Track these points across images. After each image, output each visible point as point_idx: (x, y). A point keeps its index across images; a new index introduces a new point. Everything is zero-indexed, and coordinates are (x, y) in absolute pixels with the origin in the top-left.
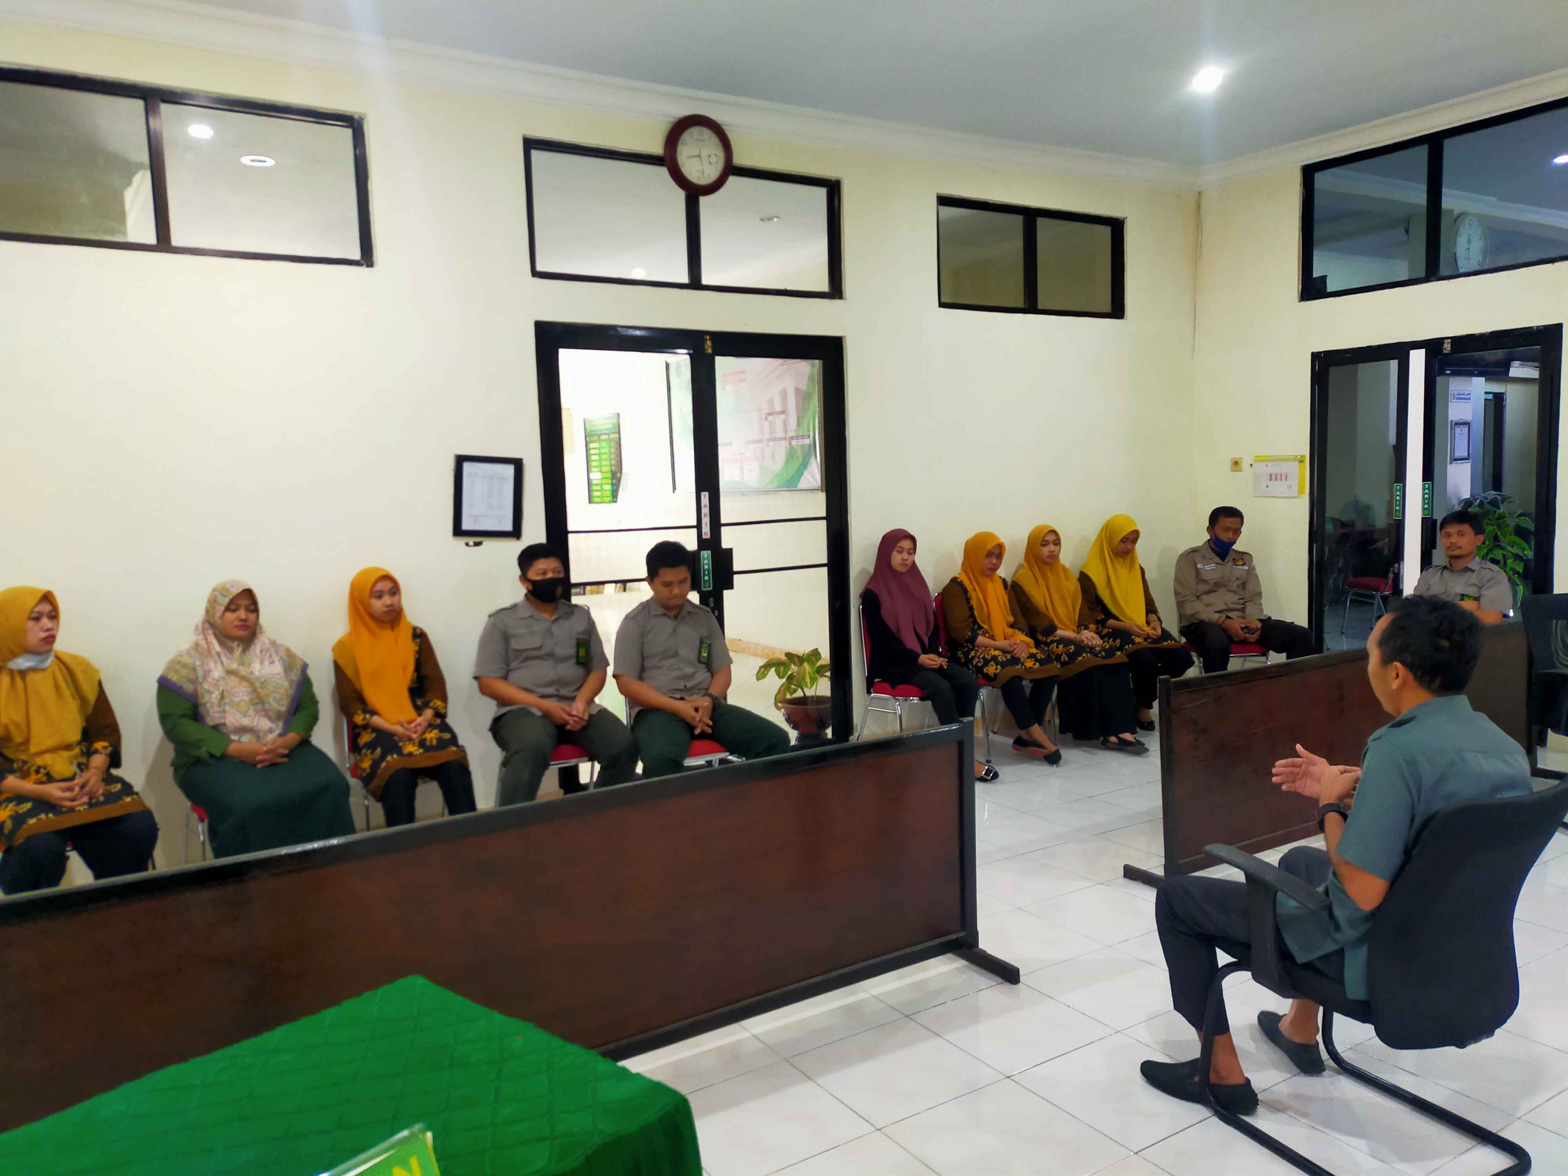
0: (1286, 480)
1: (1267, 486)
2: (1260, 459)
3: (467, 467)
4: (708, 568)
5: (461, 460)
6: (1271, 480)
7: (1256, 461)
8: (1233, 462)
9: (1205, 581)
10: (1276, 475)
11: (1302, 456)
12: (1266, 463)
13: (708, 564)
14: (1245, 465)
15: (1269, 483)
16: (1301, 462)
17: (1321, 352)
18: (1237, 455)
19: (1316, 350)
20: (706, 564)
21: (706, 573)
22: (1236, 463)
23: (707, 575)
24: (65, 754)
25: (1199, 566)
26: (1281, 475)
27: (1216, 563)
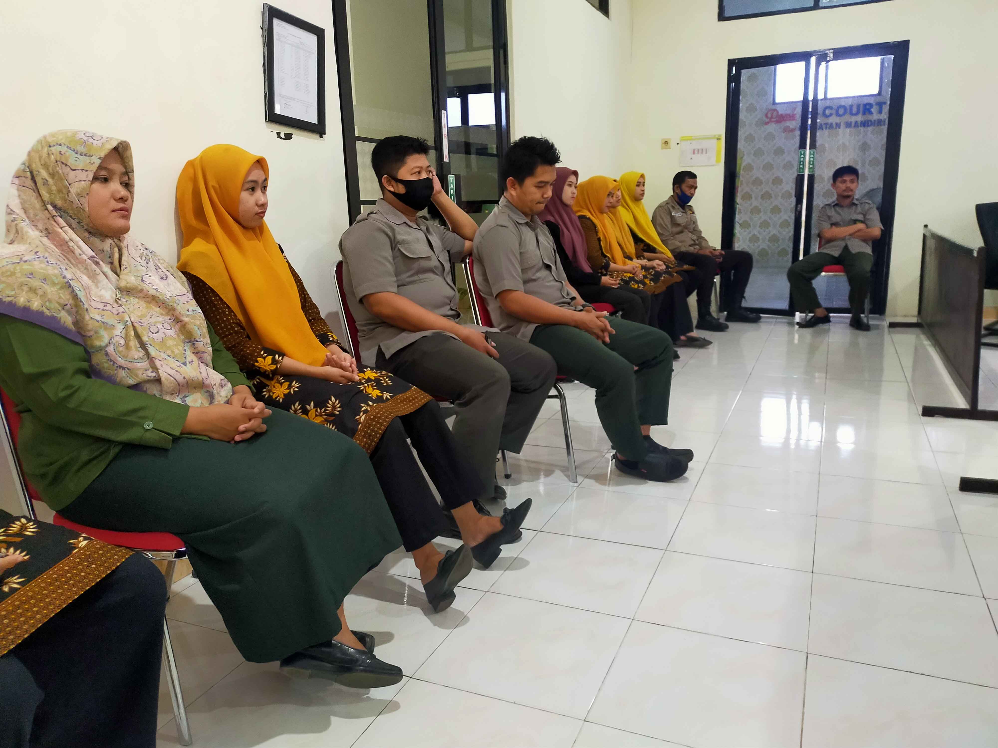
0: (706, 153)
1: (691, 159)
2: (683, 139)
6: (694, 153)
7: (681, 140)
8: (664, 142)
9: (678, 225)
10: (698, 150)
11: (720, 135)
12: (691, 142)
14: (673, 144)
15: (693, 156)
16: (719, 139)
17: (736, 59)
18: (666, 137)
19: (731, 58)
22: (666, 143)
25: (673, 214)
26: (702, 150)
27: (682, 212)
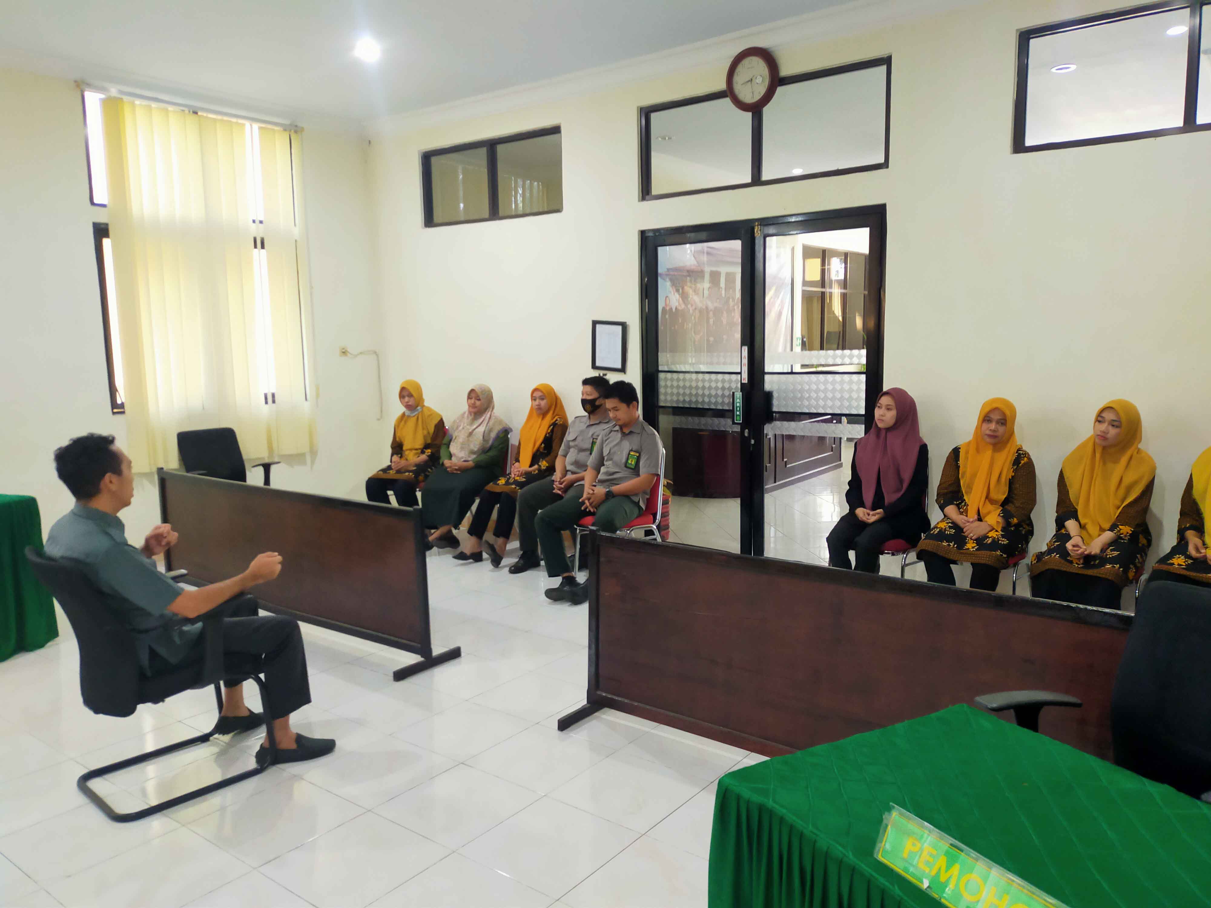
3: (598, 327)
4: (739, 406)
5: (595, 323)
13: (740, 403)
20: (738, 402)
21: (738, 409)
23: (738, 411)
24: (414, 452)
